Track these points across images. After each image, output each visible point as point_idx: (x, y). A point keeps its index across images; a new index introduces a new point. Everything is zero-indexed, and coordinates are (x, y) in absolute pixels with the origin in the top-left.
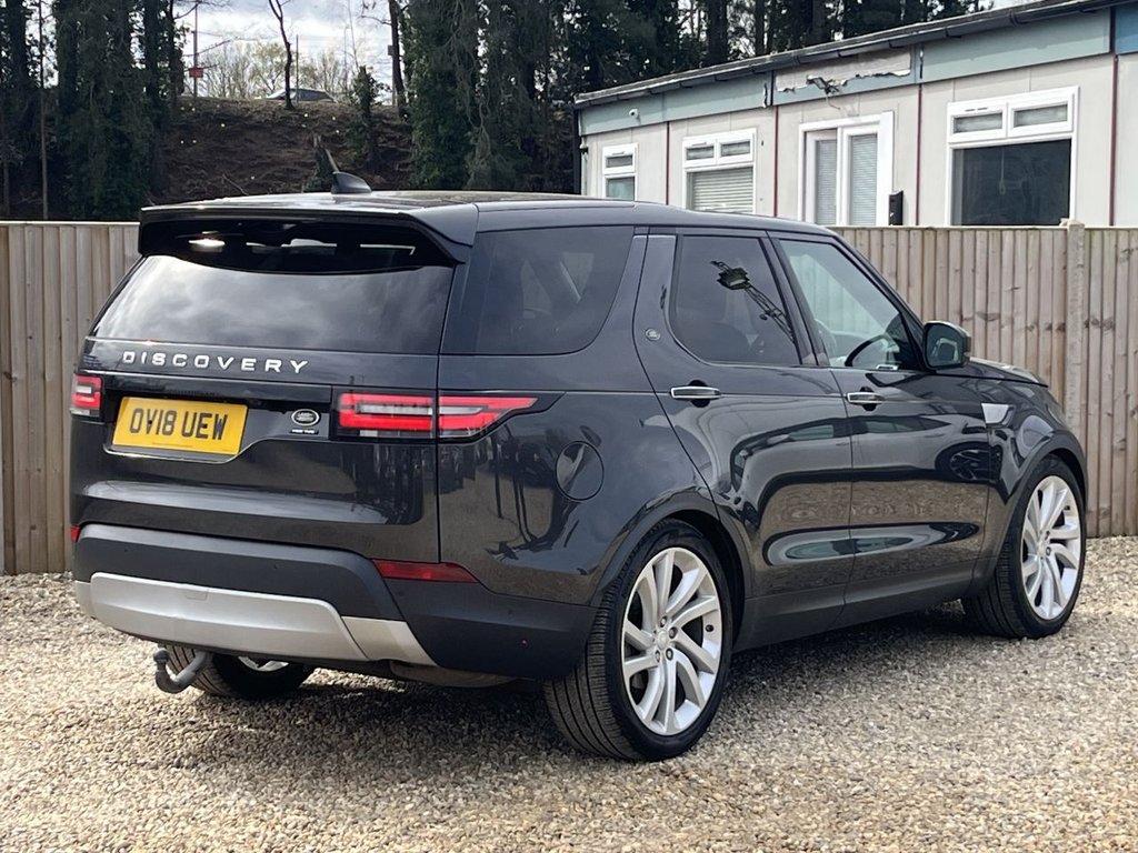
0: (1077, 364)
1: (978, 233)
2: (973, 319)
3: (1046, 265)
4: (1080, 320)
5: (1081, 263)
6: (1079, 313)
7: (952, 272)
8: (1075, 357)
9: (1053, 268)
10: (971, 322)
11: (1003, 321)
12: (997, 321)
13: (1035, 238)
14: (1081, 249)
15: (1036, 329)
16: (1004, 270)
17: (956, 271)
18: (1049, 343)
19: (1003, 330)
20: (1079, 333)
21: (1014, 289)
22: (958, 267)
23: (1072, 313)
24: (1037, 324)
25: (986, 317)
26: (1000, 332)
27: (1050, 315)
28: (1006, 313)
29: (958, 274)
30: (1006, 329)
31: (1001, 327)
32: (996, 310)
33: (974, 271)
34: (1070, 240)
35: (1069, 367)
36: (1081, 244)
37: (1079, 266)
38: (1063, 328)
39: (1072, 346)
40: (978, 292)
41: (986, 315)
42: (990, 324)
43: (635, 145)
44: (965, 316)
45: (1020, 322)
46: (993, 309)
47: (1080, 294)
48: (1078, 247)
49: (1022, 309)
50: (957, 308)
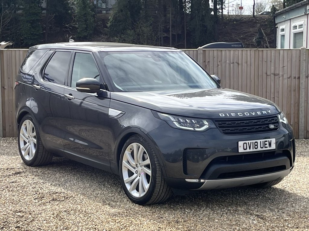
0: (304, 89)
1: (272, 51)
2: (271, 75)
3: (294, 60)
4: (304, 76)
5: (305, 59)
6: (304, 73)
7: (264, 62)
8: (302, 86)
9: (296, 61)
10: (270, 76)
11: (280, 76)
12: (278, 76)
13: (290, 52)
14: (305, 55)
15: (290, 78)
16: (280, 62)
17: (265, 61)
18: (295, 82)
19: (280, 78)
20: (304, 79)
21: (283, 67)
22: (266, 60)
23: (302, 74)
24: (291, 76)
25: (275, 75)
26: (279, 79)
27: (295, 74)
28: (281, 73)
29: (266, 62)
30: (281, 78)
31: (279, 77)
32: (278, 73)
33: (271, 61)
34: (301, 53)
35: (301, 89)
36: (305, 54)
37: (304, 60)
38: (299, 78)
39: (302, 83)
40: (272, 68)
41: (275, 74)
42: (276, 77)
43: (285, 26)
44: (268, 74)
45: (285, 76)
46: (277, 72)
47: (304, 68)
48: (304, 54)
49: (286, 72)
50: (266, 72)
